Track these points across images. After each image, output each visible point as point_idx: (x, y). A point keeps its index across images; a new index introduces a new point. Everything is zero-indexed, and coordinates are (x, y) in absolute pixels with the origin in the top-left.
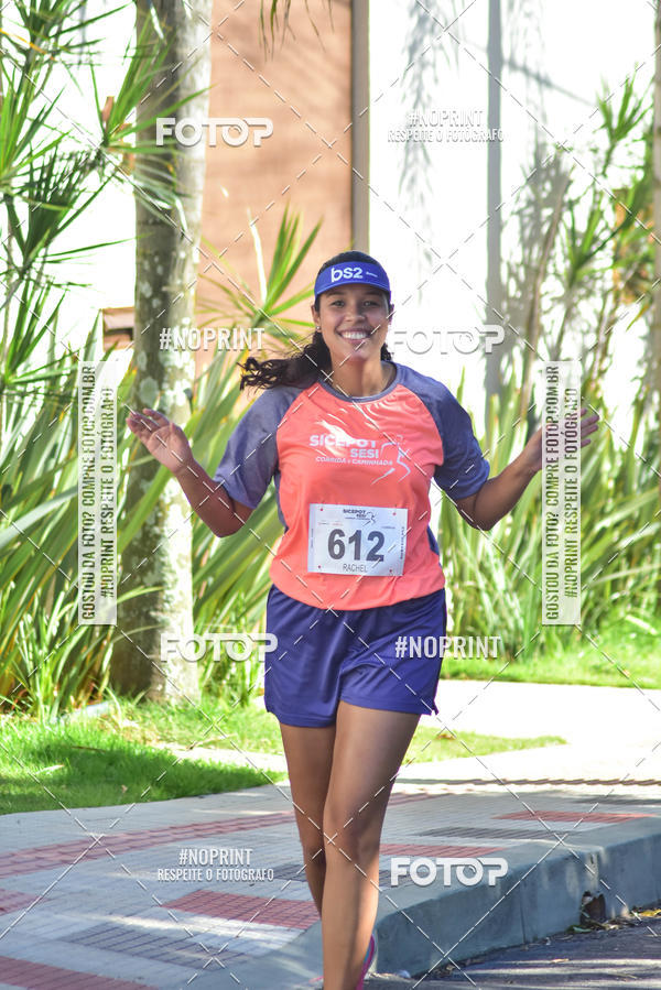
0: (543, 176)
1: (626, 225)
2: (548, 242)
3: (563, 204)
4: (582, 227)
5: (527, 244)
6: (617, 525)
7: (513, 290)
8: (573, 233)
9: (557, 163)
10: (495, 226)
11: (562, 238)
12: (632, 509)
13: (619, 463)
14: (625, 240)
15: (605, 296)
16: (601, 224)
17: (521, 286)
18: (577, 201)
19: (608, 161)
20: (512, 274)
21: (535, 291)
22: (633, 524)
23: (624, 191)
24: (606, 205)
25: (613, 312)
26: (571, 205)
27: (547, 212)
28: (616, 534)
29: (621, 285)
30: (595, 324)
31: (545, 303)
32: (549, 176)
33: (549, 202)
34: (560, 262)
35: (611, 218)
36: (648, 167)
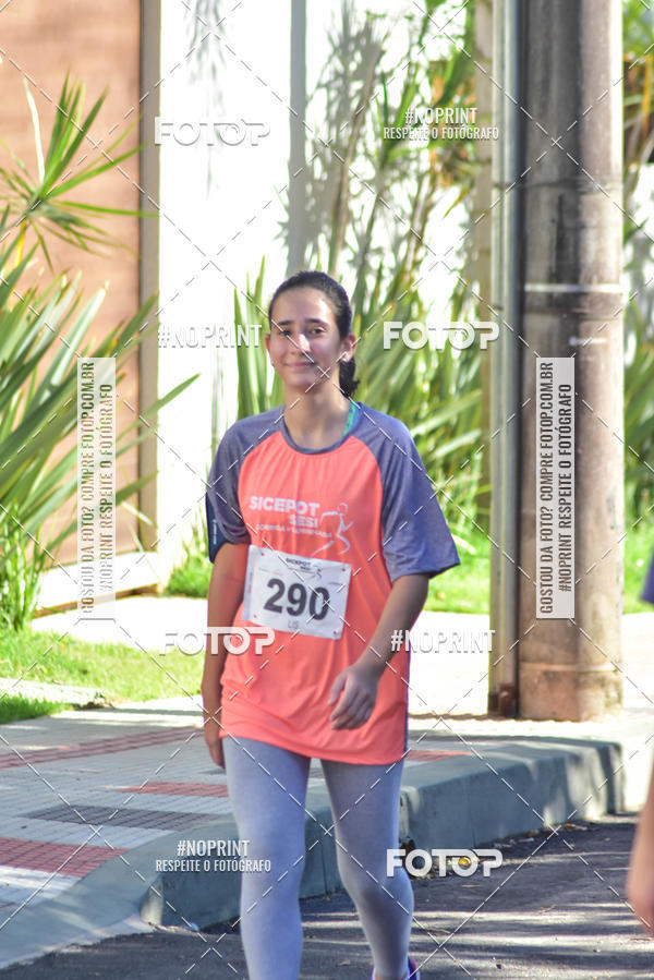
0: (352, 47)
1: (444, 101)
2: (357, 119)
3: (374, 77)
4: (395, 102)
5: (334, 122)
6: (432, 432)
7: (318, 171)
8: (385, 109)
9: (367, 31)
10: (299, 100)
11: (373, 114)
12: (449, 415)
13: (435, 364)
15: (420, 178)
16: (417, 99)
17: (327, 167)
18: (391, 73)
19: (425, 29)
20: (317, 154)
21: (343, 172)
22: (450, 431)
23: (443, 63)
24: (421, 78)
25: (429, 196)
26: (383, 78)
27: (356, 86)
28: (431, 443)
29: (439, 167)
30: (409, 209)
31: (355, 187)
32: (360, 46)
33: (357, 75)
34: (371, 142)
35: (428, 92)
36: (469, 36)
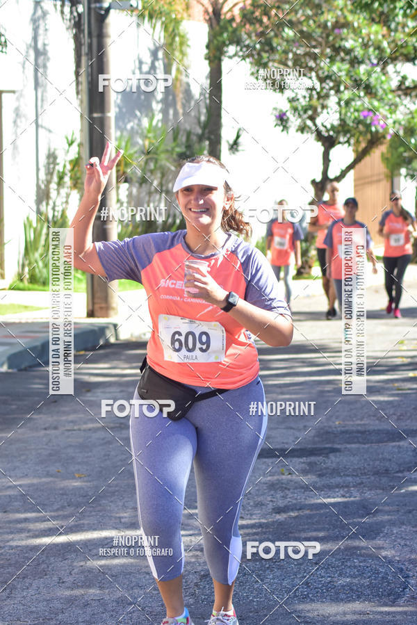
0: (50, 156)
1: (73, 169)
2: (52, 174)
3: (56, 164)
4: (61, 170)
5: (47, 174)
9: (54, 153)
10: (38, 170)
11: (56, 173)
14: (73, 173)
15: (68, 188)
16: (67, 169)
17: (45, 186)
18: (60, 163)
19: (68, 151)
20: (43, 183)
21: (49, 187)
23: (72, 160)
24: (68, 164)
25: (70, 192)
26: (58, 164)
27: (52, 166)
29: (72, 185)
30: (65, 196)
31: (52, 190)
32: (52, 157)
33: (52, 163)
34: (55, 179)
35: (69, 167)
36: (79, 153)
